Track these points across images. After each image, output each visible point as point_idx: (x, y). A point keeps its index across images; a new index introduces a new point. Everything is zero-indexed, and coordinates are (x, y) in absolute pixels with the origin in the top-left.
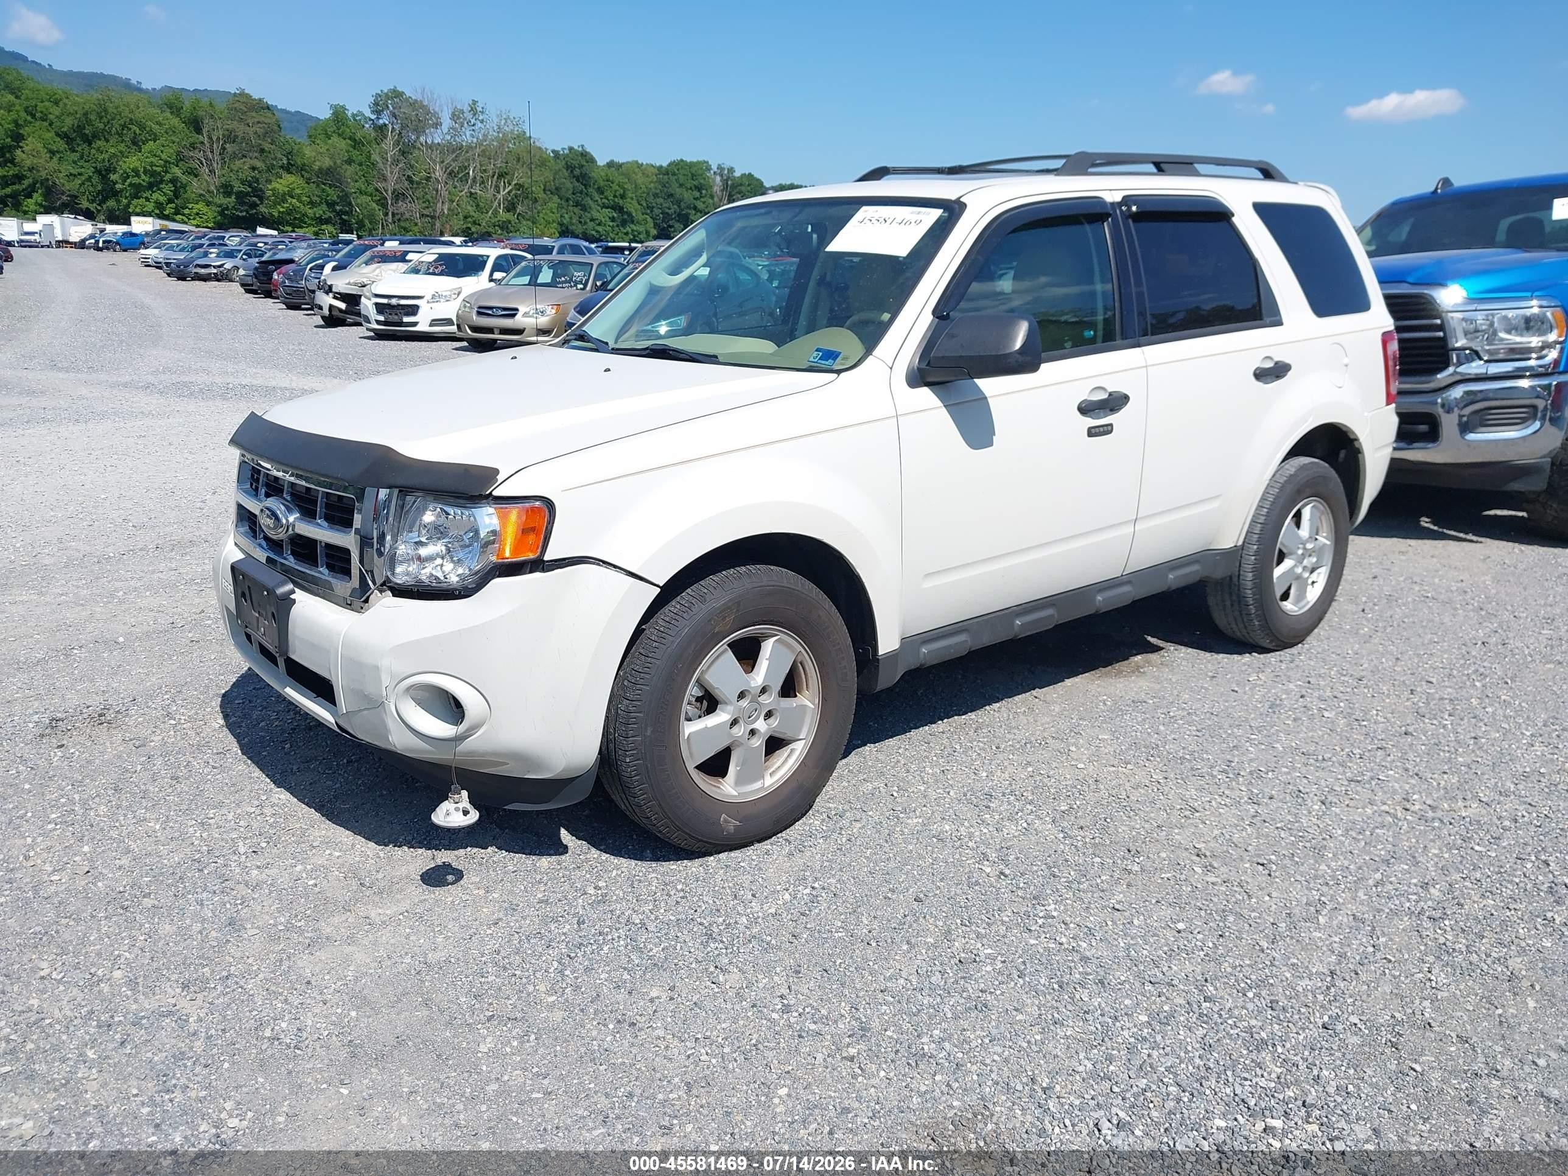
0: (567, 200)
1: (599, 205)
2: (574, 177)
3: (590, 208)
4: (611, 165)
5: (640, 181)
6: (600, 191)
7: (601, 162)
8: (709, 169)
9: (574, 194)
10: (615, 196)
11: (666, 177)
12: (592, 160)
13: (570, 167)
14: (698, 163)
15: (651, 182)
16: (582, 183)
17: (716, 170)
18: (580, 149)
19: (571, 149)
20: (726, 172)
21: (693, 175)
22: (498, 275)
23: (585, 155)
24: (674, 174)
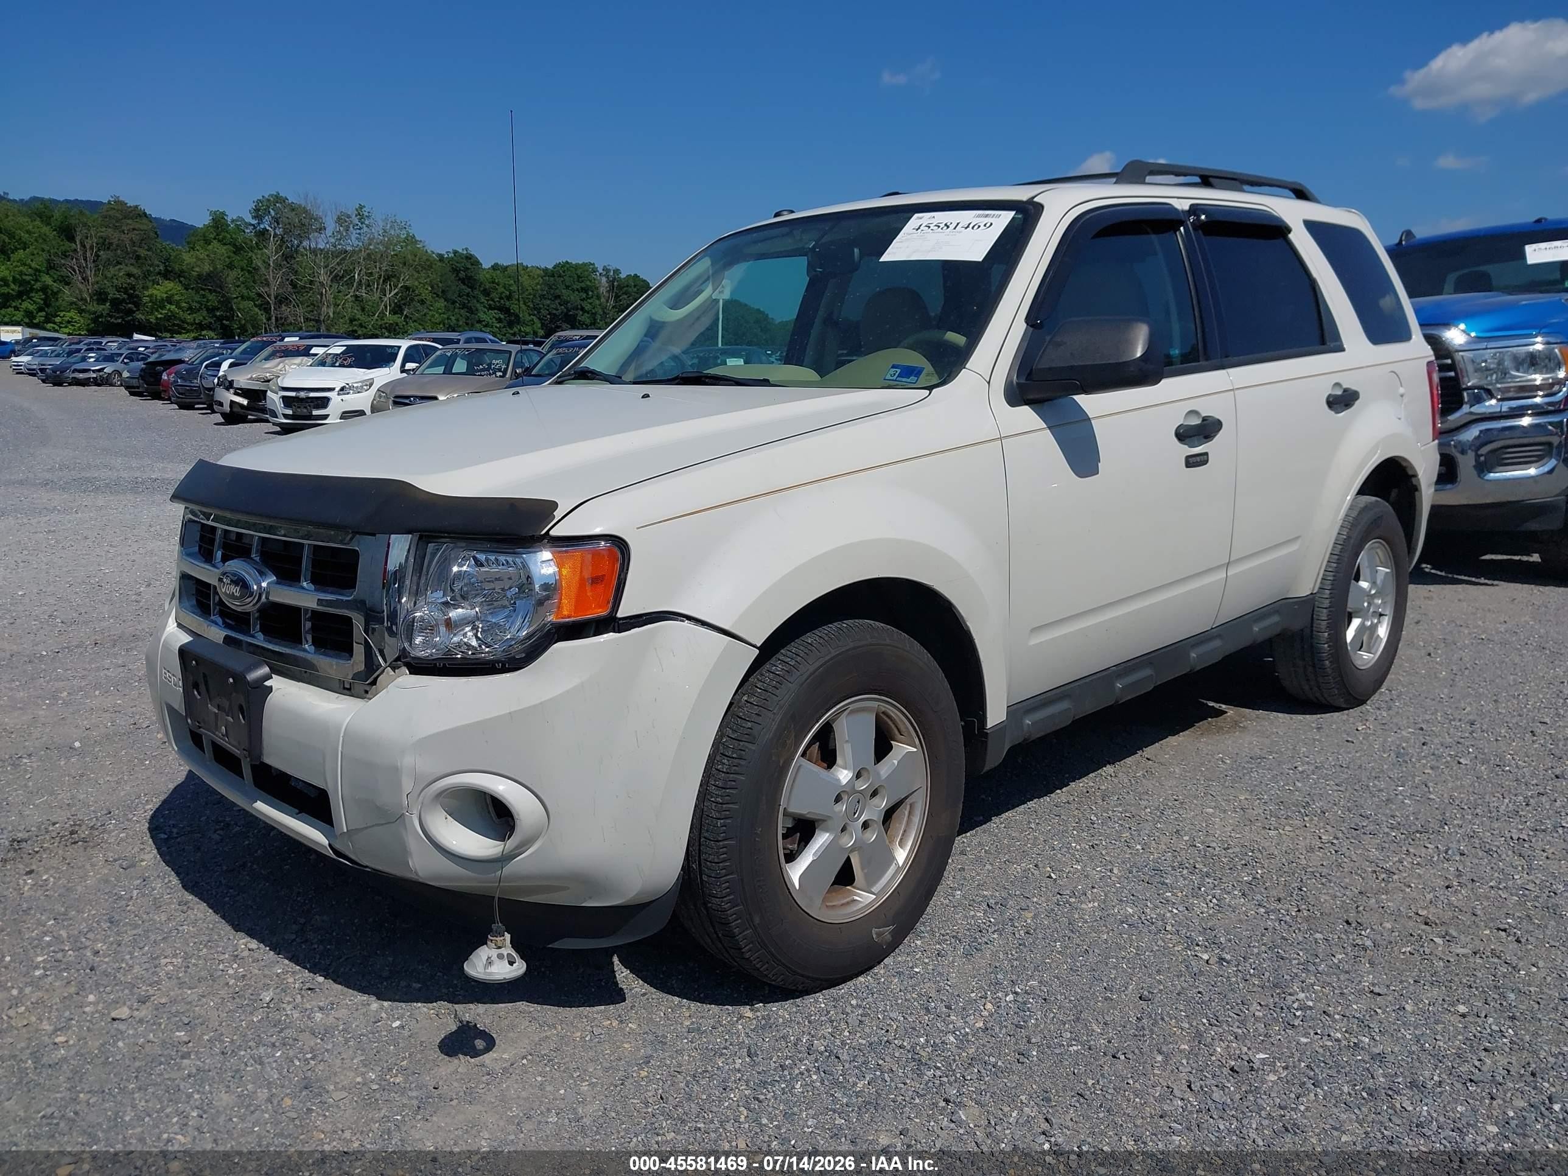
0: (454, 302)
1: (485, 307)
2: (460, 279)
3: (477, 310)
4: (495, 267)
5: (526, 283)
6: (486, 293)
7: (486, 264)
8: (595, 270)
9: (459, 296)
10: (501, 298)
11: (552, 279)
12: (476, 263)
13: (456, 271)
14: (584, 264)
15: (538, 284)
16: (468, 286)
17: (601, 271)
18: (465, 252)
19: (455, 252)
20: (612, 273)
21: (579, 277)
22: (410, 366)
23: (469, 257)
24: (560, 276)
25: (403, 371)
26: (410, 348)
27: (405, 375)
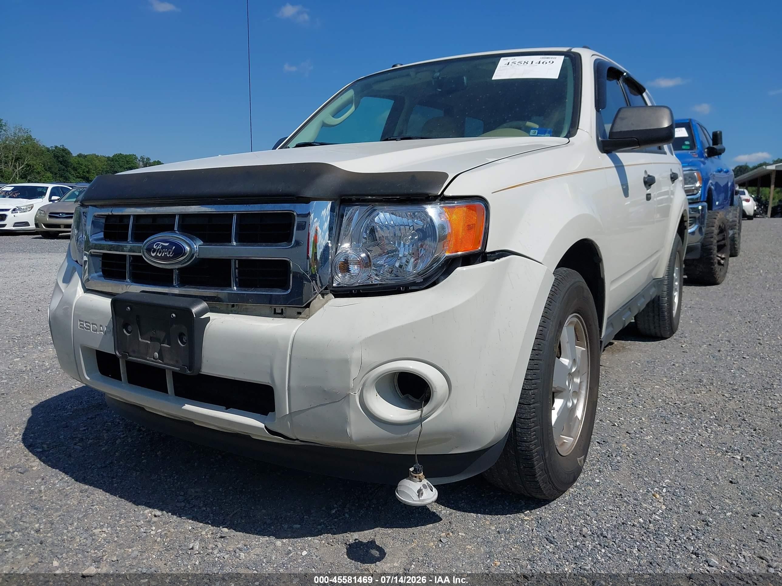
0: (56, 174)
1: (74, 177)
2: (59, 161)
3: (69, 178)
4: (80, 156)
5: (97, 164)
6: (75, 169)
7: (75, 154)
8: (136, 158)
9: (59, 171)
10: (84, 172)
11: (112, 162)
12: (69, 153)
13: (55, 156)
14: (130, 155)
15: (104, 165)
16: (64, 165)
17: (139, 159)
18: (62, 147)
19: (56, 147)
20: (145, 160)
21: (127, 162)
22: (54, 198)
23: (64, 150)
24: (117, 161)
25: (50, 201)
26: (53, 189)
27: (51, 203)
